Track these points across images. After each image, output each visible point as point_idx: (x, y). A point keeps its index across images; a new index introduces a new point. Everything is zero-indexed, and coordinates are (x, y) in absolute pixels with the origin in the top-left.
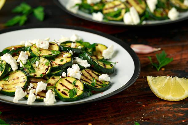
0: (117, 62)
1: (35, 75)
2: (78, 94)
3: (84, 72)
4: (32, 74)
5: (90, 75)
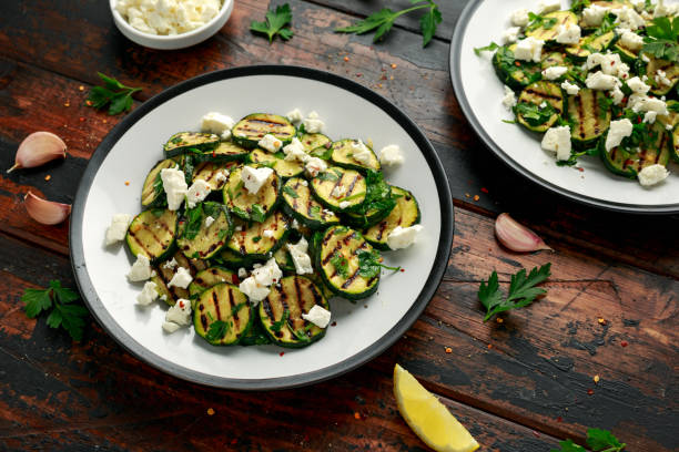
0: (403, 271)
1: (187, 248)
2: (225, 340)
3: (289, 283)
4: (182, 243)
5: (299, 294)
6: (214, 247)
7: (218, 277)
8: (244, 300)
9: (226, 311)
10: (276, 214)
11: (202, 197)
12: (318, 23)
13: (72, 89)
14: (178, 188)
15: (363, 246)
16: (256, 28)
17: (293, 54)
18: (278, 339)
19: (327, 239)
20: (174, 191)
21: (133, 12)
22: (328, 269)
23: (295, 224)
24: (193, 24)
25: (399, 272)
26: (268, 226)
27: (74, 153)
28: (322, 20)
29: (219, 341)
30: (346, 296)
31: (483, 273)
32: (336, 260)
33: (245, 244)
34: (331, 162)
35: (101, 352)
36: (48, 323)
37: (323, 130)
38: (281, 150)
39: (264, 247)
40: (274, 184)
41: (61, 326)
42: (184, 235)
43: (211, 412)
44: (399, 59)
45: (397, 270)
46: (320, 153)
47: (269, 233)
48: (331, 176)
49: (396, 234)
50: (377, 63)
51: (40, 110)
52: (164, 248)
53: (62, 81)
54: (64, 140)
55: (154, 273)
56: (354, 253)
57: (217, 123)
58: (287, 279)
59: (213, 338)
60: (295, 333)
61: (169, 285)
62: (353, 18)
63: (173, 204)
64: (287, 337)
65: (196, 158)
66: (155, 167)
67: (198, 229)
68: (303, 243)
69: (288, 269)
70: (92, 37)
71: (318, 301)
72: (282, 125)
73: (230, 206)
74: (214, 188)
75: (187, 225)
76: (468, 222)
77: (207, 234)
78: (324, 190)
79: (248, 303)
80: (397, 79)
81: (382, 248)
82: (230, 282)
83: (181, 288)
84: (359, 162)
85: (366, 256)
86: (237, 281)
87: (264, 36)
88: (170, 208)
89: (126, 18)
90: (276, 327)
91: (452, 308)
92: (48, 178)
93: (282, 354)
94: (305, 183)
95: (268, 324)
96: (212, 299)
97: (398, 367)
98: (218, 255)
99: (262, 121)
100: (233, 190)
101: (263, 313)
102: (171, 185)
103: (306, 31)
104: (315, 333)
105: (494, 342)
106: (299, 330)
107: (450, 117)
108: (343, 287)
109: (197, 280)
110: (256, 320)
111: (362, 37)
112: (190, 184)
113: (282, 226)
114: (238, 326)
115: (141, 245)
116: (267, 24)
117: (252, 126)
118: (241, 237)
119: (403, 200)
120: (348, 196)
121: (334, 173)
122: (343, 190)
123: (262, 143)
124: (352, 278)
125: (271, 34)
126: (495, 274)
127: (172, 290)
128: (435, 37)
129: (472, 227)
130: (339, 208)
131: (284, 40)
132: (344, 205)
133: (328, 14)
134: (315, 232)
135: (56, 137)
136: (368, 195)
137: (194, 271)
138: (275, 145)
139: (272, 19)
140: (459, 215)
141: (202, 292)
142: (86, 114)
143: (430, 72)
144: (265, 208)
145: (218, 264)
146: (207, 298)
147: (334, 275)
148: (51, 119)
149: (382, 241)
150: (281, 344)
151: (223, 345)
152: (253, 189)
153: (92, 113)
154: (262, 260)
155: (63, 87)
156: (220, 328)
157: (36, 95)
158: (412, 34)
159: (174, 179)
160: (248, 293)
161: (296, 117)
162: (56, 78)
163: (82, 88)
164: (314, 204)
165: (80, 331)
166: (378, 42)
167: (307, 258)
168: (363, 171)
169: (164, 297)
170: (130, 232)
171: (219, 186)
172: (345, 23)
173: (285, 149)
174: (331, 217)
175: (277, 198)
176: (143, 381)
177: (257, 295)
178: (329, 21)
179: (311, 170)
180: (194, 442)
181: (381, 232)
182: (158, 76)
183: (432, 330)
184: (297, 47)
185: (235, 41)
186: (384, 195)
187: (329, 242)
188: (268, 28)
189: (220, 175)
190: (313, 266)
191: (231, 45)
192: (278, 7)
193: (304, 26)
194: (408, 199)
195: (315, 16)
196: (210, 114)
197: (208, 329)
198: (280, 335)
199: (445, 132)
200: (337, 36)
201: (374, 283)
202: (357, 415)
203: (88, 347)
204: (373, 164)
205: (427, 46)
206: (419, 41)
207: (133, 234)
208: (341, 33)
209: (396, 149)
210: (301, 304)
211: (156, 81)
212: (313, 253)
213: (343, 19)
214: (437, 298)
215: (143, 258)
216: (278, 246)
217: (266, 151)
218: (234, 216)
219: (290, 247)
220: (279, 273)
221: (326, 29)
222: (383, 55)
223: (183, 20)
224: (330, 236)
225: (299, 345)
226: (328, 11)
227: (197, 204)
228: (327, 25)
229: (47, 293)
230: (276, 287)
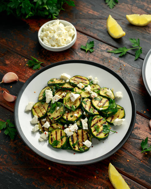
0: (117, 133)
1: (50, 116)
2: (57, 147)
3: (80, 132)
4: (48, 114)
5: (83, 135)
6: (58, 117)
7: (58, 126)
8: (65, 135)
9: (59, 138)
10: (79, 109)
11: (57, 100)
12: (102, 48)
13: (22, 60)
14: (50, 96)
15: (105, 123)
16: (82, 48)
17: (93, 58)
18: (74, 149)
19: (94, 119)
20: (49, 97)
21: (45, 38)
22: (93, 129)
23: (85, 113)
24: (62, 44)
25: (116, 133)
26: (76, 112)
27: (20, 80)
28: (104, 48)
29: (55, 147)
30: (97, 138)
31: (143, 137)
32: (95, 126)
33: (68, 117)
34: (99, 95)
35: (19, 144)
36: (4, 133)
37: (99, 83)
38: (84, 88)
39: (73, 119)
40: (80, 99)
41: (8, 134)
42: (49, 111)
43: (50, 168)
44: (126, 63)
45: (115, 132)
46: (96, 91)
47: (76, 115)
48: (99, 99)
49: (116, 121)
50: (119, 64)
51: (12, 65)
52: (43, 114)
53: (20, 57)
54: (18, 76)
55: (39, 122)
56: (102, 125)
57: (65, 77)
58: (79, 130)
59: (54, 145)
60: (80, 148)
61: (43, 126)
62: (114, 48)
63: (48, 101)
64: (77, 149)
65: (57, 87)
66: (44, 88)
67: (54, 110)
68: (86, 119)
69: (80, 127)
70: (31, 44)
71: (88, 139)
72: (86, 80)
73: (65, 105)
74: (61, 98)
75: (51, 108)
76: (141, 120)
77: (57, 112)
78: (95, 103)
79: (66, 136)
80: (125, 70)
81: (111, 124)
82: (62, 128)
83: (46, 128)
84: (108, 96)
85: (106, 126)
86: (64, 128)
87: (85, 50)
88: (47, 102)
89: (42, 40)
90: (74, 145)
91: (131, 147)
92: (11, 87)
93: (74, 154)
94: (90, 100)
95: (71, 143)
96: (55, 133)
97: (110, 164)
98: (59, 119)
99: (79, 78)
100: (67, 100)
101: (70, 140)
102: (48, 95)
103: (98, 50)
104: (86, 148)
105: (143, 160)
106: (81, 147)
107: (140, 84)
108: (97, 135)
109: (51, 126)
110: (68, 142)
111: (116, 55)
112: (54, 95)
113: (80, 113)
114: (62, 143)
115: (36, 113)
116: (86, 47)
117: (76, 79)
118: (67, 115)
119: (120, 110)
120: (103, 106)
121: (99, 98)
122: (102, 104)
123: (78, 85)
124: (100, 133)
125: (87, 50)
126: (147, 138)
127: (43, 128)
128: (139, 58)
129: (142, 121)
130: (99, 110)
131: (91, 52)
132: (101, 109)
133: (106, 46)
134: (90, 117)
135: (16, 74)
136: (109, 107)
137: (51, 123)
138: (82, 86)
139: (88, 45)
140: (138, 117)
141: (53, 130)
142: (26, 68)
143: (136, 69)
144: (76, 107)
145: (58, 122)
146: (54, 133)
147: (94, 131)
148: (15, 68)
149: (112, 122)
150: (75, 151)
151: (56, 148)
152: (73, 100)
153: (27, 68)
154: (73, 123)
155: (20, 59)
156: (56, 143)
157: (11, 60)
158: (132, 56)
159: (49, 93)
160: (67, 133)
161: (90, 78)
162: (18, 56)
163: (26, 60)
164: (92, 107)
165: (14, 137)
166: (120, 57)
167: (87, 124)
168: (109, 99)
169: (41, 130)
170: (33, 108)
171: (62, 98)
172: (111, 49)
173: (85, 88)
174: (96, 112)
175: (80, 104)
176: (30, 155)
177: (69, 134)
178: (106, 48)
179: (92, 96)
180: (43, 177)
181: (112, 119)
182: (49, 59)
183: (123, 153)
184: (94, 55)
185: (75, 51)
186: (114, 107)
187: (94, 120)
188: (86, 48)
189: (63, 94)
190: (88, 127)
191: (74, 52)
192: (90, 42)
193: (98, 49)
194: (122, 110)
195: (101, 46)
196: (64, 74)
197: (53, 142)
198: (75, 147)
199: (138, 89)
200: (107, 53)
201: (107, 135)
202: (95, 177)
203: (15, 142)
204: (112, 97)
205: (136, 60)
206: (134, 58)
207: (34, 109)
208: (109, 52)
209: (121, 93)
210: (83, 139)
211: (49, 61)
212: (89, 123)
213: (111, 48)
214: (127, 143)
215: (36, 117)
216: (78, 119)
217: (79, 88)
218: (66, 108)
219: (82, 120)
220: (77, 128)
221: (104, 51)
222: (122, 61)
223: (60, 43)
224: (95, 118)
225: (80, 152)
226: (106, 45)
227: (55, 102)
228: (105, 49)
229: (5, 123)
230: (76, 132)
